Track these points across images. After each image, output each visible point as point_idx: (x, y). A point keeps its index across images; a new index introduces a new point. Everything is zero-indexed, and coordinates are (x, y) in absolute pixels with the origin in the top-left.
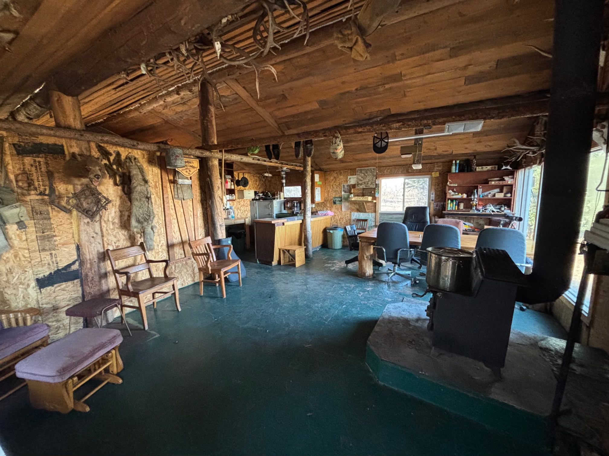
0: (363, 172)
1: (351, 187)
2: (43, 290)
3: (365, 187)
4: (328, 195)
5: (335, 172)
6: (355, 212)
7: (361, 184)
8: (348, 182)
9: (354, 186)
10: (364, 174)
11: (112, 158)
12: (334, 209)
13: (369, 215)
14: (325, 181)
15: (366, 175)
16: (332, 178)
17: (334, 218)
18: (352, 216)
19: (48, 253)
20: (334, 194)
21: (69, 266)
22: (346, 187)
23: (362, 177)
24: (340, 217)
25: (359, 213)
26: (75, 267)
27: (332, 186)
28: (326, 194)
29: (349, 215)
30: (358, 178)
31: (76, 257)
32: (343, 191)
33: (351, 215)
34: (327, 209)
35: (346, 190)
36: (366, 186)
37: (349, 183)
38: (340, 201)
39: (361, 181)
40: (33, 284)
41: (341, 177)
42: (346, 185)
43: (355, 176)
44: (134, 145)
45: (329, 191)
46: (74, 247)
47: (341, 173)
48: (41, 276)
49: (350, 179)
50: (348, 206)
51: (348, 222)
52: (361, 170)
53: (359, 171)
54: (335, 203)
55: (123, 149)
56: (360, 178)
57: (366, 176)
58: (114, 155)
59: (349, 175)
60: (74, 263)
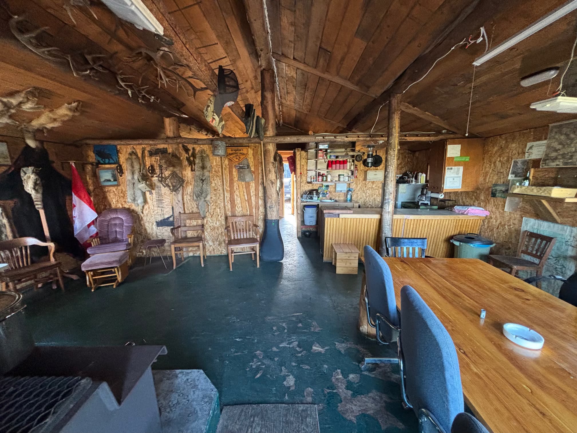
0: (565, 130)
1: (531, 165)
2: (159, 228)
3: (561, 166)
4: (485, 179)
5: (504, 137)
6: (531, 216)
7: (556, 158)
8: (527, 154)
9: (536, 163)
10: (567, 135)
11: (190, 153)
12: (490, 207)
13: (563, 230)
14: (484, 154)
15: (572, 136)
16: (496, 149)
17: (489, 222)
18: (523, 224)
19: (160, 209)
20: (495, 178)
21: (168, 218)
22: (519, 165)
23: (560, 144)
24: (498, 222)
25: (541, 222)
26: (171, 219)
27: (495, 162)
28: (481, 179)
29: (516, 222)
30: (548, 147)
31: (171, 213)
32: (513, 173)
33: (521, 221)
34: (479, 203)
35: (520, 171)
36: (566, 164)
37: (527, 157)
38: (504, 192)
39: (556, 151)
40: (155, 224)
41: (514, 145)
42: (520, 160)
43: (545, 142)
44: (195, 142)
45: (487, 173)
46: (171, 207)
47: (513, 139)
48: (157, 220)
49: (531, 148)
50: (518, 204)
51: (513, 235)
52: (561, 126)
53: (555, 130)
54: (494, 195)
55: (197, 146)
56: (556, 145)
57: (572, 139)
58: (192, 150)
59: (530, 141)
60: (171, 217)
